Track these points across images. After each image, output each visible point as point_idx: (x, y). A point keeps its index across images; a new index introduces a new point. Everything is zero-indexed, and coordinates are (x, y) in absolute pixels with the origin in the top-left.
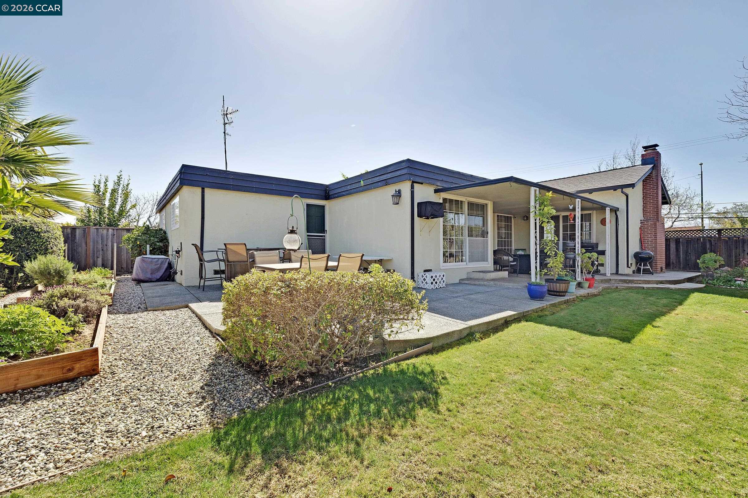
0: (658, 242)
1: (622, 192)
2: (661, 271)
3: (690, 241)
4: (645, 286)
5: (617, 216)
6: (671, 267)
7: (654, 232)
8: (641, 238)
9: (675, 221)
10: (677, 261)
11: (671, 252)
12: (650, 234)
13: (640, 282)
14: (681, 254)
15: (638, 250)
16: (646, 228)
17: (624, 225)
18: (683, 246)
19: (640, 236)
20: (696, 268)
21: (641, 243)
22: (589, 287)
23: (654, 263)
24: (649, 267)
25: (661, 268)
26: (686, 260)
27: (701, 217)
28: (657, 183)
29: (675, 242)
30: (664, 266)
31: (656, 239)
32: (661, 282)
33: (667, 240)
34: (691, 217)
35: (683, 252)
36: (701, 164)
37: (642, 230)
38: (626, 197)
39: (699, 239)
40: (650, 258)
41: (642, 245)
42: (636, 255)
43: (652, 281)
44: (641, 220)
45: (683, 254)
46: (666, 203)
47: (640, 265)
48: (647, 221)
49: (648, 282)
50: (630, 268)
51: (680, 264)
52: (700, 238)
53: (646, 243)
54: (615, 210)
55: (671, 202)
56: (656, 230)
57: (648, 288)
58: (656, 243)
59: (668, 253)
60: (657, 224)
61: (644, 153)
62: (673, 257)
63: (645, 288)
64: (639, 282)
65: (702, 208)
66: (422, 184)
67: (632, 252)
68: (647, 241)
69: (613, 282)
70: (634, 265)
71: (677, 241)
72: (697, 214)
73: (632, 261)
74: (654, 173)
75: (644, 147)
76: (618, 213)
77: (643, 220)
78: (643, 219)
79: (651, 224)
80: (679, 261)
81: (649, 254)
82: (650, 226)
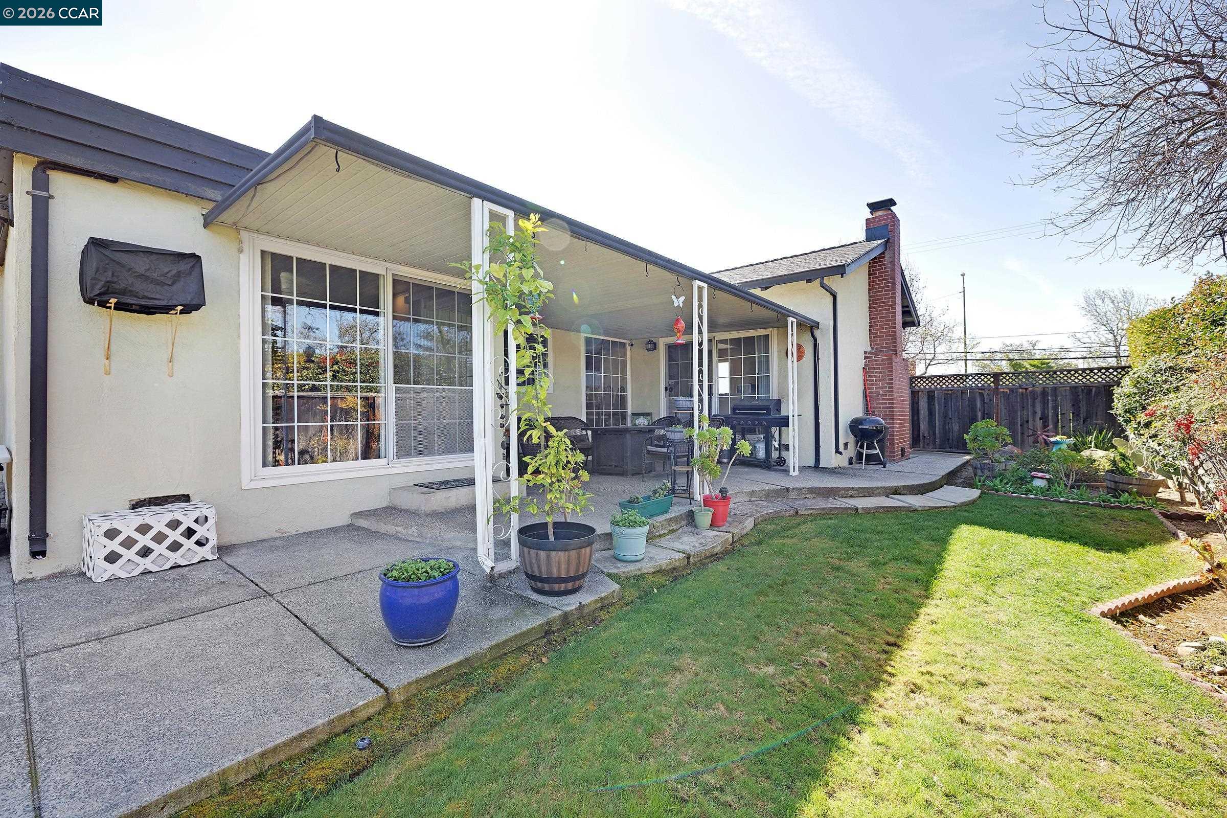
0: (895, 397)
1: (823, 286)
2: (903, 455)
3: (950, 394)
4: (861, 503)
5: (815, 340)
6: (922, 444)
7: (888, 376)
8: (865, 388)
9: (929, 365)
10: (931, 433)
11: (921, 417)
12: (881, 380)
13: (853, 493)
14: (937, 421)
15: (859, 413)
16: (874, 369)
17: (829, 361)
18: (939, 404)
19: (865, 385)
20: (960, 447)
21: (866, 400)
22: (713, 525)
23: (889, 440)
24: (877, 451)
25: (903, 450)
26: (945, 432)
27: (964, 358)
28: (893, 278)
29: (926, 397)
30: (907, 444)
31: (892, 392)
32: (896, 491)
33: (915, 394)
34: (950, 358)
35: (939, 416)
36: (963, 275)
37: (866, 373)
38: (831, 298)
39: (963, 391)
40: (880, 432)
41: (867, 404)
42: (855, 426)
43: (878, 488)
44: (865, 353)
45: (939, 420)
46: (912, 324)
47: (862, 447)
48: (876, 354)
49: (869, 492)
50: (841, 453)
51: (935, 439)
52: (966, 389)
53: (875, 400)
54: (809, 327)
55: (919, 322)
56: (891, 372)
57: (867, 511)
58: (892, 400)
59: (916, 418)
60: (894, 360)
61: (870, 216)
62: (924, 425)
63: (860, 511)
64: (850, 493)
65: (965, 344)
66: (114, 180)
67: (845, 420)
68: (877, 396)
69: (793, 495)
70: (851, 446)
71: (931, 395)
72: (958, 354)
73: (845, 436)
74: (887, 255)
75: (869, 205)
76: (817, 333)
77: (870, 353)
78: (869, 349)
79: (883, 360)
80: (934, 434)
81: (878, 422)
82: (881, 364)
